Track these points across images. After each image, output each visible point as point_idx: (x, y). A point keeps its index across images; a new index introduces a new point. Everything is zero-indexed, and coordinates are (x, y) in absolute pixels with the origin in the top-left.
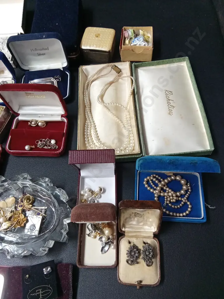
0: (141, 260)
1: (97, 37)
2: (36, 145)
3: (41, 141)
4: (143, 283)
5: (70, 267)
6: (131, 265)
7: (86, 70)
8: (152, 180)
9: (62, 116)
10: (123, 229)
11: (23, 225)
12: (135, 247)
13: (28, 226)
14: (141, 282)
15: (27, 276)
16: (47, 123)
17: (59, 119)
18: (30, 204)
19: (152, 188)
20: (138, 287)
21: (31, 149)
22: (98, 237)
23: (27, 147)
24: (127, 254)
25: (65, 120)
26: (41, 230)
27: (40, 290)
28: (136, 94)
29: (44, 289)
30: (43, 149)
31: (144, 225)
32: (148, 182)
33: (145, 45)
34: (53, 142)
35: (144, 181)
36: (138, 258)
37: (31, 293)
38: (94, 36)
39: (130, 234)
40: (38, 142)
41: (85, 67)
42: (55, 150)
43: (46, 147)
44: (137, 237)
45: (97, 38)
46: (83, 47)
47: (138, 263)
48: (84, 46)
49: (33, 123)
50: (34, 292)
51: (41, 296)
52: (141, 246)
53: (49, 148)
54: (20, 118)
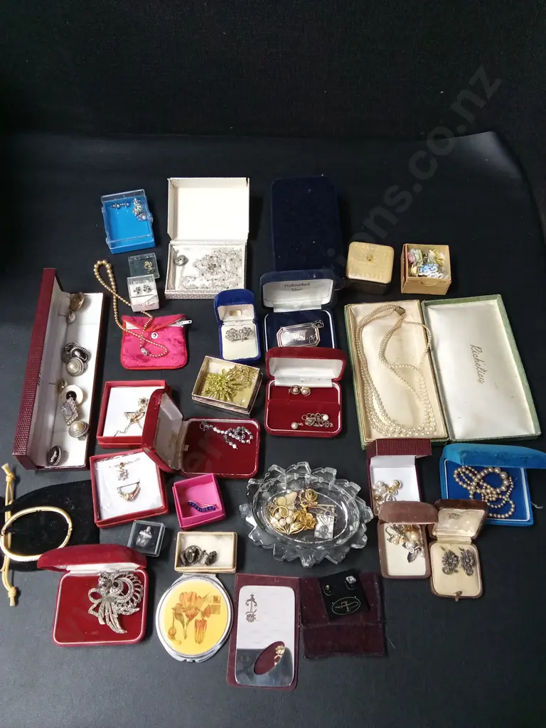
0: (459, 568)
1: (370, 260)
2: (303, 422)
3: (309, 416)
4: (463, 595)
5: (375, 576)
6: (448, 573)
7: (355, 310)
8: (464, 473)
9: (333, 380)
10: (434, 534)
11: (313, 527)
12: (451, 553)
13: (318, 527)
14: (461, 593)
15: (328, 586)
16: (312, 389)
17: (329, 384)
18: (316, 501)
19: (464, 482)
20: (457, 600)
21: (299, 428)
22: (401, 543)
23: (294, 426)
24: (443, 561)
25: (338, 388)
26: (335, 533)
27: (346, 602)
28: (431, 351)
29: (350, 601)
30: (313, 428)
31: (460, 528)
32: (459, 474)
33: (440, 277)
34: (325, 417)
35: (454, 474)
36: (456, 565)
37: (336, 605)
38: (365, 259)
39: (443, 539)
40: (305, 418)
41: (354, 306)
42: (330, 429)
43: (316, 425)
44: (451, 543)
45: (369, 263)
46: (351, 276)
47: (456, 571)
48: (352, 274)
49: (294, 390)
50: (339, 604)
51: (348, 608)
52: (458, 553)
53: (321, 426)
54: (277, 383)
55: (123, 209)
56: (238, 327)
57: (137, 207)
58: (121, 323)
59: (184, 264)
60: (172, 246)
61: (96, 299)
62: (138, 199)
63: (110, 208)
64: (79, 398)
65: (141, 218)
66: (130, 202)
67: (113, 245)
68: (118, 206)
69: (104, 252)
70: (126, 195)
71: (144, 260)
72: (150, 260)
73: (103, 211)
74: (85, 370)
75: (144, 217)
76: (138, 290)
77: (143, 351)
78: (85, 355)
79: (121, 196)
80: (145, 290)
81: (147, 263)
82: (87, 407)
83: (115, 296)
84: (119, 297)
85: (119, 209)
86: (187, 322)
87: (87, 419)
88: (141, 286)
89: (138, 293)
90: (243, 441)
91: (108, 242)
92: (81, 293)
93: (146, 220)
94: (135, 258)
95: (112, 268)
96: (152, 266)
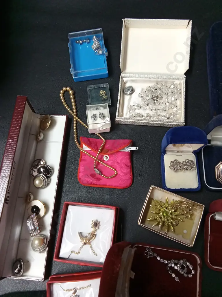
55: (85, 44)
56: (181, 159)
57: (96, 43)
58: (79, 144)
59: (131, 94)
60: (122, 78)
61: (61, 120)
62: (97, 37)
63: (75, 44)
64: (42, 213)
65: (98, 53)
66: (90, 39)
67: (76, 75)
68: (81, 42)
69: (68, 81)
70: (88, 33)
71: (100, 89)
72: (104, 89)
73: (69, 45)
74: (48, 184)
75: (100, 52)
76: (95, 117)
77: (96, 171)
78: (48, 171)
79: (83, 34)
80: (100, 117)
81: (102, 92)
82: (48, 220)
83: (76, 118)
84: (78, 120)
85: (81, 44)
86: (133, 148)
87: (47, 232)
88: (97, 112)
89: (95, 119)
90: (185, 275)
91: (72, 72)
92: (48, 115)
93: (103, 54)
94: (92, 87)
95: (74, 94)
96: (106, 95)
